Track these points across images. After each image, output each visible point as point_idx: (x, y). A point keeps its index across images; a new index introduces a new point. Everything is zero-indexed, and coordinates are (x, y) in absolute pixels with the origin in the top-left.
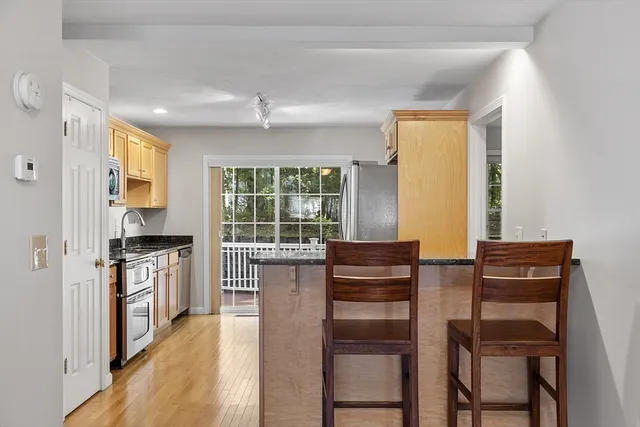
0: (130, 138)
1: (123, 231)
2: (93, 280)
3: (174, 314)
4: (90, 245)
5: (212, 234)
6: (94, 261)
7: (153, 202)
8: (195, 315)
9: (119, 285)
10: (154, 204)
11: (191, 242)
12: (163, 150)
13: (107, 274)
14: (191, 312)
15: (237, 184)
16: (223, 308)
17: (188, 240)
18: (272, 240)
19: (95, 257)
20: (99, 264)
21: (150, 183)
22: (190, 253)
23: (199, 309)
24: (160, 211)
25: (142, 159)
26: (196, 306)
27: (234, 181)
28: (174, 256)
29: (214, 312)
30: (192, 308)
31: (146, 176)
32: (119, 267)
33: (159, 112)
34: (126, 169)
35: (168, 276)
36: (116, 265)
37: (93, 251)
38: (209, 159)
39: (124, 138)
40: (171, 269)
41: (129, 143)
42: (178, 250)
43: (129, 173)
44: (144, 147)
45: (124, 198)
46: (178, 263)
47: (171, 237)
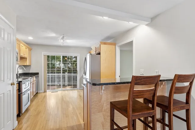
0: (21, 44)
1: (18, 72)
2: (10, 91)
3: (35, 94)
4: (9, 78)
5: (44, 72)
6: (10, 83)
7: (27, 63)
8: (39, 93)
9: (19, 90)
11: (38, 74)
12: (30, 50)
13: (16, 87)
14: (38, 92)
16: (47, 90)
18: (55, 73)
19: (11, 82)
20: (12, 84)
21: (26, 58)
22: (38, 77)
23: (41, 91)
24: (29, 66)
25: (24, 51)
29: (45, 92)
31: (25, 56)
32: (20, 84)
33: (30, 38)
34: (20, 53)
35: (33, 84)
36: (18, 83)
37: (10, 80)
38: (43, 53)
39: (19, 44)
40: (34, 82)
41: (21, 46)
42: (35, 77)
43: (21, 55)
44: (25, 48)
45: (19, 62)
46: (36, 80)
47: (32, 73)
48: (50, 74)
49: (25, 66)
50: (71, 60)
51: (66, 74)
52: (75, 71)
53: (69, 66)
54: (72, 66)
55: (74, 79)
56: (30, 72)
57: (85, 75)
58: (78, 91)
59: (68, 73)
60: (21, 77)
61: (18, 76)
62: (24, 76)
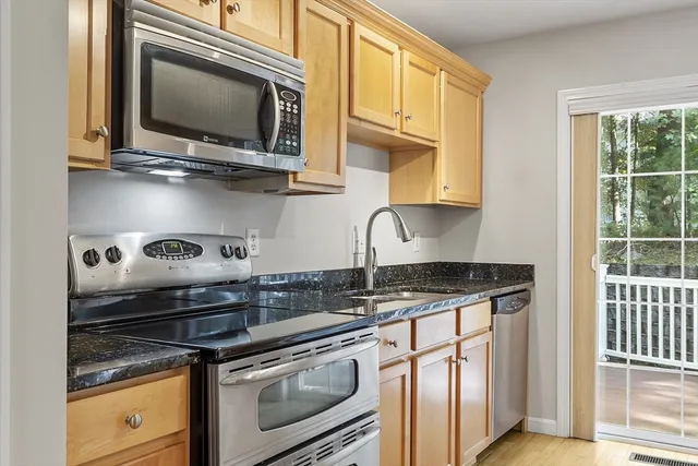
0: (361, 30)
1: (371, 251)
7: (444, 186)
8: (534, 435)
10: (442, 196)
11: (530, 278)
14: (531, 423)
15: (633, 193)
16: (600, 427)
17: (524, 273)
21: (434, 148)
22: (526, 301)
23: (547, 425)
26: (539, 415)
27: (629, 189)
29: (581, 435)
30: (529, 420)
31: (417, 128)
35: (454, 362)
38: (571, 98)
39: (339, 26)
40: (464, 346)
41: (357, 42)
42: (492, 299)
43: (356, 113)
44: (411, 63)
45: (338, 172)
46: (491, 328)
47: (489, 265)
49: (442, 215)
56: (478, 258)
60: (397, 291)
61: (370, 286)
62: (415, 290)
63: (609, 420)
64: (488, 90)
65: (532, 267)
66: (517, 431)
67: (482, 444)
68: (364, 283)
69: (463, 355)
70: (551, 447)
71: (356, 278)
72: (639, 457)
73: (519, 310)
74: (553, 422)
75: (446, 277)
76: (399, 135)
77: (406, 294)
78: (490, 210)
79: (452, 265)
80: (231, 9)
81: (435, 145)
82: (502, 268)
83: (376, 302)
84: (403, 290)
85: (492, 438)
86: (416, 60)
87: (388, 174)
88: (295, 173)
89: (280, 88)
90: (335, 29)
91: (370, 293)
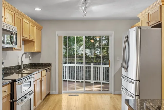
0: (24, 20)
1: (22, 62)
3: (44, 97)
5: (59, 63)
8: (52, 95)
9: (12, 95)
10: (36, 51)
11: (51, 65)
12: (40, 29)
14: (51, 93)
16: (63, 91)
17: (50, 65)
22: (50, 70)
24: (38, 53)
25: (30, 31)
26: (52, 91)
28: (44, 72)
29: (60, 93)
30: (51, 92)
31: (32, 38)
33: (38, 10)
34: (22, 34)
35: (41, 81)
38: (58, 33)
39: (21, 19)
40: (42, 78)
41: (23, 22)
42: (46, 70)
43: (23, 36)
44: (31, 25)
45: (21, 47)
46: (45, 75)
47: (43, 63)
48: (67, 65)
49: (33, 54)
50: (100, 43)
51: (92, 65)
52: (106, 61)
53: (96, 52)
54: (101, 52)
55: (104, 73)
56: (40, 62)
57: (127, 70)
58: (111, 98)
59: (95, 63)
60: (27, 69)
61: (22, 69)
62: (31, 69)
63: (64, 90)
64: (42, 29)
65: (51, 63)
66: (49, 94)
67: (44, 96)
68: (21, 68)
69: (42, 80)
70: (55, 96)
71: (19, 67)
72: (69, 95)
73: (49, 72)
74: (55, 92)
75: (35, 66)
76: (29, 39)
77: (29, 70)
78: (43, 53)
79: (35, 63)
80: (6, 18)
81: (34, 41)
82: (46, 64)
83: (23, 71)
84: (28, 69)
85: (46, 96)
86: (32, 25)
87: (24, 46)
88: (14, 48)
89: (14, 33)
90: (20, 20)
91: (23, 70)
